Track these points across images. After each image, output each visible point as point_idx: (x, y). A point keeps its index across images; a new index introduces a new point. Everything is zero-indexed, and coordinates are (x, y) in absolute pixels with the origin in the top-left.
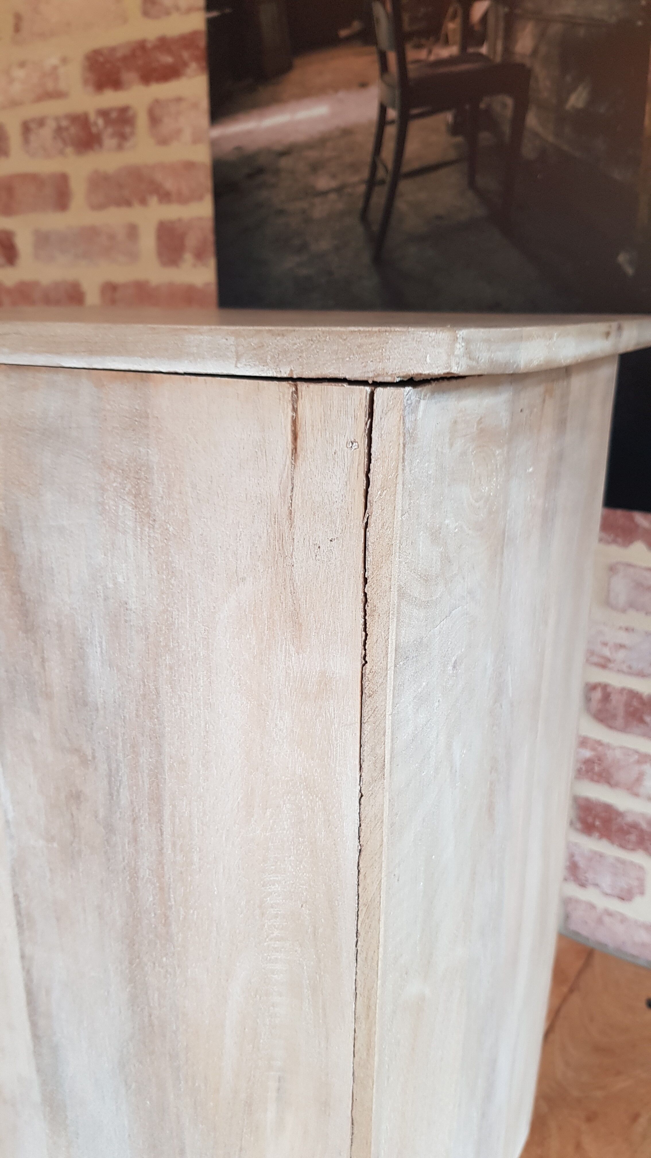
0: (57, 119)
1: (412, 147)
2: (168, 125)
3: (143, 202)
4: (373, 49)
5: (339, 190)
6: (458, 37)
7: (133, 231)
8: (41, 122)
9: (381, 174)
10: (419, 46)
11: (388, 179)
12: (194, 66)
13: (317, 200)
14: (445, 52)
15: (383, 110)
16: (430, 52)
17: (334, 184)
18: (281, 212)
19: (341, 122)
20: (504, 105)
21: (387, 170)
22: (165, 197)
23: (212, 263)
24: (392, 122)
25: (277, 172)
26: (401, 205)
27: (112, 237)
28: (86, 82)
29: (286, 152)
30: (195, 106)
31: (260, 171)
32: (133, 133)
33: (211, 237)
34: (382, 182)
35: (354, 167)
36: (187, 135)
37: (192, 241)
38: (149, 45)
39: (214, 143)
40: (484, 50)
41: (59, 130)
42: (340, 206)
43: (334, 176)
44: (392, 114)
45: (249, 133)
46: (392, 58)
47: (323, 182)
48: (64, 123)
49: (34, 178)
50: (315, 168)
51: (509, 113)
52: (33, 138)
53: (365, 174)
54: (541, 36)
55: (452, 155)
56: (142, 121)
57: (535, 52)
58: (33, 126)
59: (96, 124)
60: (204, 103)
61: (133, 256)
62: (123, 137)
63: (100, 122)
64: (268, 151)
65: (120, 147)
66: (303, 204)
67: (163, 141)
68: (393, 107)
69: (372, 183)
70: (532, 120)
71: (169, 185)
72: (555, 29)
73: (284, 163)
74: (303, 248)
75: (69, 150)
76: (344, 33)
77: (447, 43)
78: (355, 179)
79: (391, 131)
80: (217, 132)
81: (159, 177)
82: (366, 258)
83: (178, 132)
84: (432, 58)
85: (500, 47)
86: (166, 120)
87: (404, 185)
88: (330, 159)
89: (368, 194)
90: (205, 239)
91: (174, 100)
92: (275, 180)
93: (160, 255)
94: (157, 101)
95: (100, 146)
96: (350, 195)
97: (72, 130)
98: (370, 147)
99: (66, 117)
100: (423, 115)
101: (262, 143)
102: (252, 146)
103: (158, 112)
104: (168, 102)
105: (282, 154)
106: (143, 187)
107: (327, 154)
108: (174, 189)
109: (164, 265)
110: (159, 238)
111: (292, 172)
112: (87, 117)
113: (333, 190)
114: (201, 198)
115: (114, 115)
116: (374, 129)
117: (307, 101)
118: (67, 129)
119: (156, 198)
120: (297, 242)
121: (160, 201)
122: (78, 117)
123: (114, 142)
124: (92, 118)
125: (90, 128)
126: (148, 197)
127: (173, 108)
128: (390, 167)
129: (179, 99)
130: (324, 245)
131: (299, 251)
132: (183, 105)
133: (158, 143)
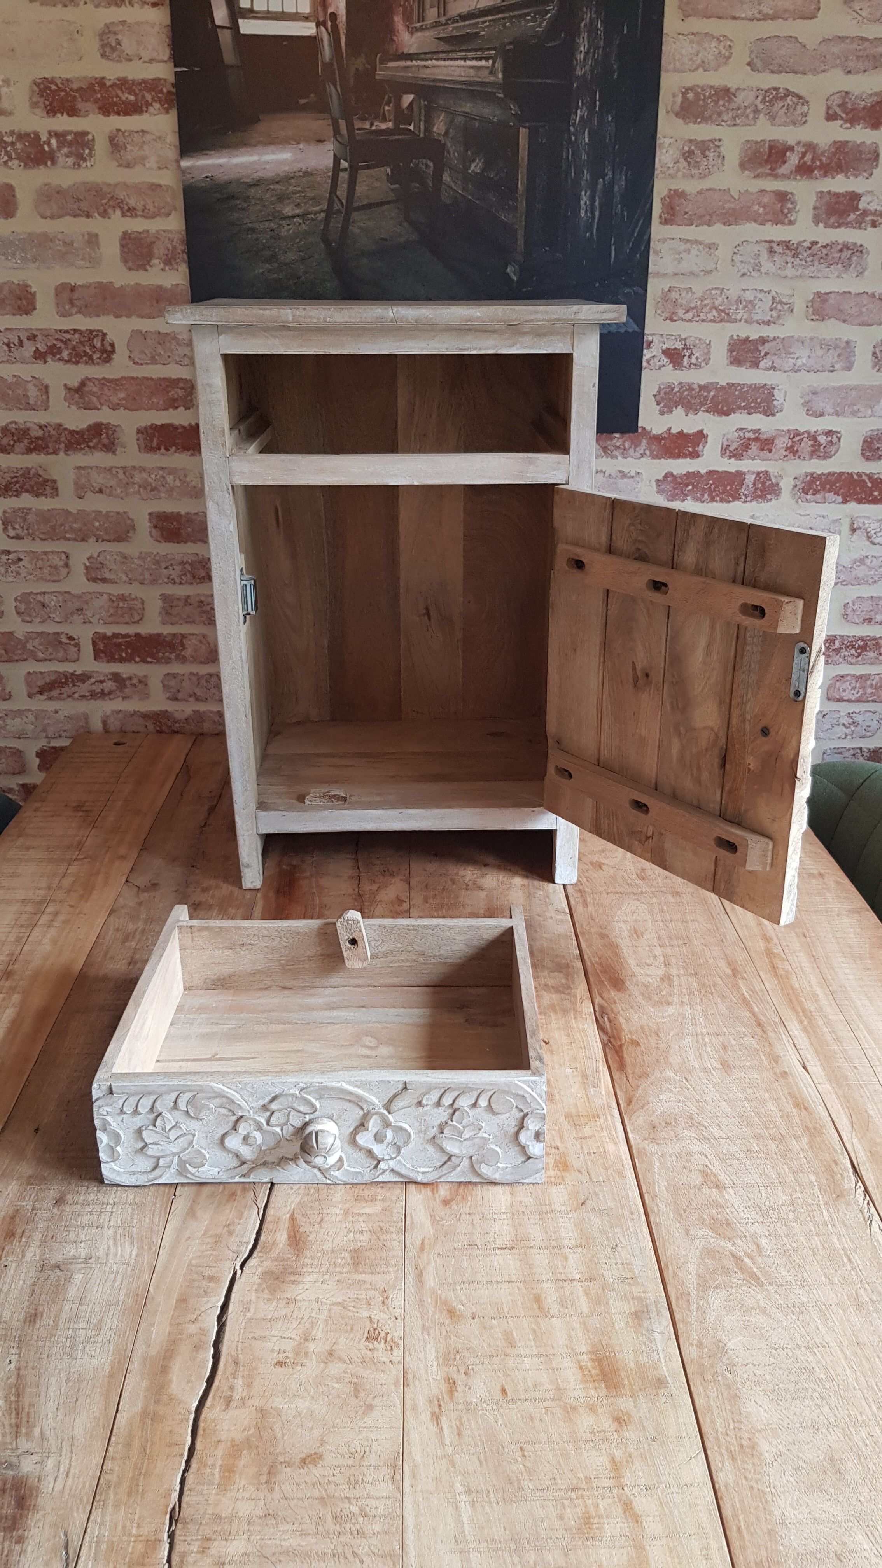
1: (361, 189)
2: (132, 152)
3: (104, 214)
4: (327, 116)
5: (303, 216)
6: (392, 117)
7: (92, 240)
9: (337, 206)
10: (363, 119)
11: (343, 211)
12: (157, 105)
13: (284, 223)
14: (383, 126)
15: (337, 161)
16: (372, 124)
17: (298, 211)
18: (253, 230)
19: (303, 166)
20: (427, 166)
21: (342, 204)
22: (129, 212)
23: (184, 268)
24: (345, 170)
25: (247, 199)
26: (354, 229)
27: (68, 244)
28: (34, 105)
29: (258, 183)
30: (162, 139)
31: (232, 197)
32: (90, 155)
33: (181, 247)
34: (339, 211)
35: (315, 200)
36: (152, 163)
37: (160, 249)
38: (108, 84)
39: (183, 171)
40: (411, 128)
42: (304, 227)
43: (298, 205)
44: (344, 164)
45: (220, 166)
46: (342, 124)
47: (288, 210)
50: (282, 198)
51: (431, 171)
53: (324, 206)
54: (450, 124)
55: (392, 197)
56: (101, 146)
57: (446, 133)
59: (49, 144)
60: (172, 139)
61: (94, 262)
62: (80, 157)
63: (54, 141)
64: (238, 181)
65: (77, 165)
66: (273, 225)
67: (127, 165)
68: (346, 160)
69: (330, 212)
70: (446, 177)
71: (133, 202)
72: (459, 120)
73: (252, 192)
74: (273, 258)
75: (15, 163)
76: (302, 101)
77: (384, 120)
78: (317, 208)
79: (344, 176)
80: (185, 163)
81: (122, 195)
82: (327, 267)
83: (143, 158)
84: (374, 128)
85: (422, 127)
86: (129, 147)
87: (355, 215)
88: (295, 193)
89: (327, 220)
90: (175, 248)
91: (137, 132)
92: (245, 205)
93: (125, 261)
94: (118, 130)
95: (54, 163)
96: (313, 219)
97: (19, 146)
98: (327, 186)
99: (12, 133)
100: (368, 167)
101: (232, 175)
102: (222, 177)
103: (120, 139)
104: (131, 133)
105: (251, 185)
106: (104, 202)
107: (291, 188)
108: (139, 206)
109: (130, 269)
110: (123, 246)
111: (261, 199)
112: (37, 136)
113: (298, 216)
114: (168, 215)
115: (69, 138)
116: (330, 174)
117: (272, 147)
118: (13, 144)
119: (118, 212)
120: (267, 253)
121: (124, 215)
122: (28, 135)
123: (71, 161)
124: (44, 138)
125: (42, 146)
126: (110, 211)
127: (137, 138)
128: (344, 201)
129: (143, 131)
130: (291, 256)
131: (268, 260)
132: (148, 137)
133: (120, 166)
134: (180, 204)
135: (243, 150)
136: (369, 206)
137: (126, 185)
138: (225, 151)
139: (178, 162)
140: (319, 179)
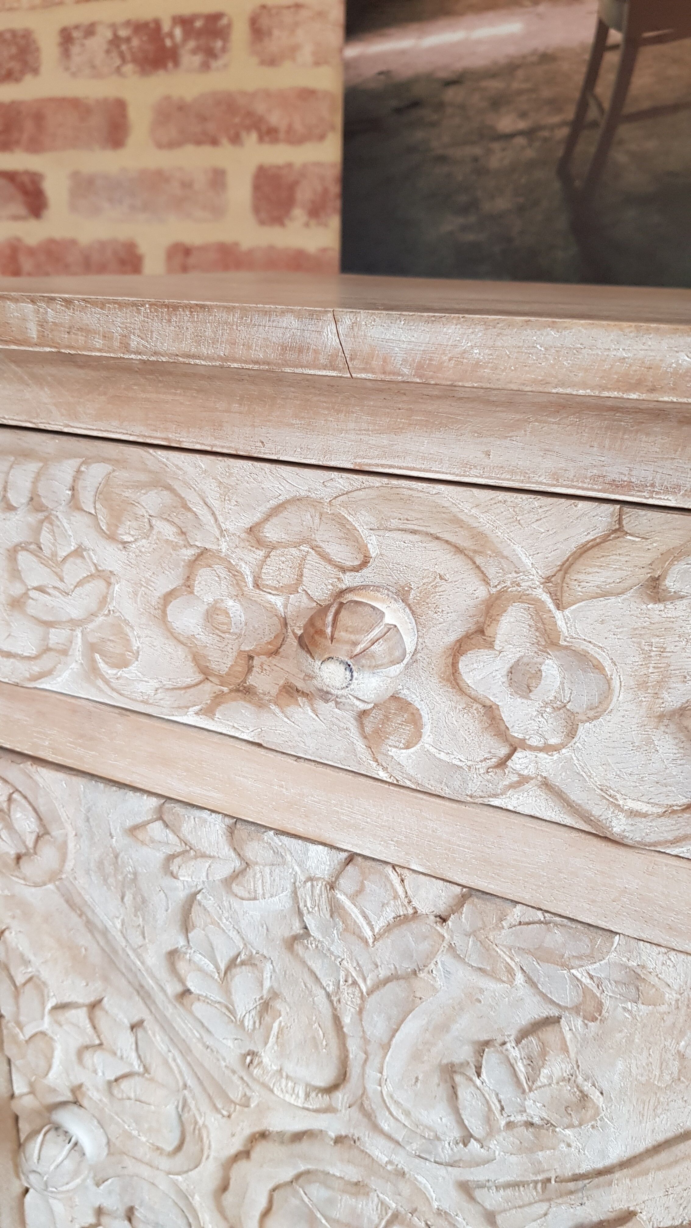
0: (113, 27)
1: (641, 81)
2: (279, 39)
3: (236, 140)
5: (530, 133)
7: (218, 179)
8: (90, 31)
9: (593, 113)
11: (603, 123)
13: (496, 146)
15: (602, 30)
17: (522, 125)
18: (442, 159)
19: (539, 44)
21: (602, 109)
22: (269, 134)
23: (335, 222)
24: (615, 47)
25: (440, 106)
26: (619, 157)
27: (187, 185)
30: (321, 15)
31: (416, 104)
32: (224, 49)
33: (335, 189)
34: (594, 124)
35: (555, 104)
36: (306, 54)
37: (304, 193)
39: (348, 65)
41: (116, 41)
42: (530, 154)
43: (523, 115)
44: (615, 36)
45: (403, 52)
47: (507, 123)
48: (123, 33)
49: (75, 103)
50: (497, 103)
52: (75, 49)
53: (570, 114)
56: (240, 33)
58: (75, 34)
59: (171, 35)
60: (337, 12)
61: (219, 211)
62: (211, 54)
63: (178, 32)
64: (429, 78)
65: (205, 67)
66: (477, 150)
67: (271, 62)
68: (619, 28)
69: (578, 126)
71: (275, 118)
73: (450, 94)
74: (471, 206)
75: (129, 68)
78: (556, 119)
79: (612, 59)
80: (353, 51)
81: (260, 108)
82: (562, 222)
83: (294, 49)
86: (276, 32)
87: (624, 131)
88: (520, 92)
89: (571, 141)
90: (326, 191)
91: (289, 7)
92: (435, 117)
93: (256, 210)
94: (264, 7)
95: (176, 63)
96: (546, 140)
97: (135, 42)
98: (579, 78)
99: (128, 23)
100: (659, 40)
101: (421, 66)
102: (404, 72)
103: (265, 22)
104: (280, 8)
105: (449, 83)
106: (237, 120)
107: (515, 85)
108: (283, 125)
109: (262, 223)
110: (257, 187)
111: (462, 107)
112: (157, 24)
113: (521, 133)
114: (322, 137)
115: (198, 24)
116: (587, 57)
117: (490, 15)
118: (128, 40)
119: (254, 136)
120: (463, 198)
121: (261, 139)
122: (146, 25)
123: (197, 60)
124: (166, 27)
125: (163, 41)
126: (244, 134)
127: (288, 17)
128: (607, 105)
129: (298, 6)
130: (502, 204)
131: (464, 210)
132: (304, 14)
133: (263, 63)
134: (338, 120)
135: (442, 22)
136: (655, 112)
137: (267, 94)
138: (415, 26)
139: (341, 50)
140: (565, 66)
